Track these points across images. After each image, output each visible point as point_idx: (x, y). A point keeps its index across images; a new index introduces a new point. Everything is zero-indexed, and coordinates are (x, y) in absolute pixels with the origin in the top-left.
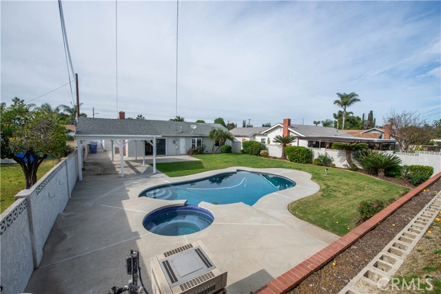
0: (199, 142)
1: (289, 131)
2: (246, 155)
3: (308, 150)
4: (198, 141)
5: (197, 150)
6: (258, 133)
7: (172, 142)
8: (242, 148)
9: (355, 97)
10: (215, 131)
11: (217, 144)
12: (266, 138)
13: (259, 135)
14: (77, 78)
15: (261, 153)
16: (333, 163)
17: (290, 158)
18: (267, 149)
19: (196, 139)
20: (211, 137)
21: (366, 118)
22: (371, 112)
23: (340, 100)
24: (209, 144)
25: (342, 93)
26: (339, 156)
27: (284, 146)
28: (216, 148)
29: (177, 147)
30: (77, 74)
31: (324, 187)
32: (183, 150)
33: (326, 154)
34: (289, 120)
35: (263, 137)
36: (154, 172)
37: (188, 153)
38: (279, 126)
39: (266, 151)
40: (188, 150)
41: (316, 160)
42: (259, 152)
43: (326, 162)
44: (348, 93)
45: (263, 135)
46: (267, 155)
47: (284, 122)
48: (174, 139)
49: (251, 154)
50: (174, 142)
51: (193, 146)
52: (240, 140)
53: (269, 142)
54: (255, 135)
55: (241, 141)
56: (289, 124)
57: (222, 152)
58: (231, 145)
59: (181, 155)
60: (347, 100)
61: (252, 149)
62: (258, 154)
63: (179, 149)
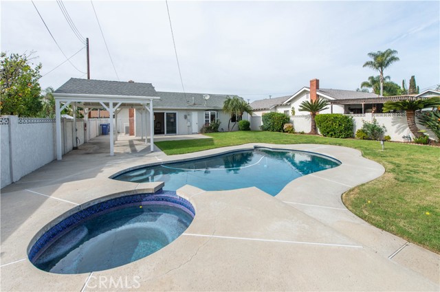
0: (213, 117)
1: (318, 96)
2: (267, 132)
3: (346, 117)
4: (211, 115)
5: (212, 127)
6: (279, 103)
7: (183, 117)
8: (262, 124)
9: (393, 55)
10: (229, 100)
11: (233, 119)
12: (290, 109)
13: (281, 106)
14: (88, 43)
15: (285, 127)
16: (386, 134)
17: (322, 132)
18: (292, 123)
19: (210, 112)
20: (226, 107)
21: (407, 86)
22: (413, 77)
23: (373, 60)
24: (224, 119)
25: (375, 52)
26: (394, 123)
27: (314, 115)
28: (232, 124)
29: (189, 124)
30: (87, 39)
31: (391, 166)
32: (195, 128)
33: (375, 121)
34: (317, 81)
35: (286, 109)
36: (152, 150)
37: (202, 132)
38: (305, 91)
39: (290, 124)
40: (201, 127)
41: (359, 131)
42: (283, 126)
43: (374, 133)
44: (383, 51)
45: (286, 105)
46: (292, 131)
47: (311, 85)
48: (185, 113)
49: (273, 131)
50: (186, 117)
51: (207, 121)
52: (259, 114)
53: (294, 112)
54: (276, 107)
55: (261, 115)
56: (317, 87)
57: (239, 130)
58: (249, 120)
59: (193, 134)
60: (382, 60)
61: (274, 123)
62: (281, 130)
63: (190, 126)
